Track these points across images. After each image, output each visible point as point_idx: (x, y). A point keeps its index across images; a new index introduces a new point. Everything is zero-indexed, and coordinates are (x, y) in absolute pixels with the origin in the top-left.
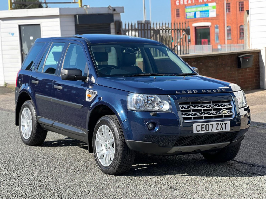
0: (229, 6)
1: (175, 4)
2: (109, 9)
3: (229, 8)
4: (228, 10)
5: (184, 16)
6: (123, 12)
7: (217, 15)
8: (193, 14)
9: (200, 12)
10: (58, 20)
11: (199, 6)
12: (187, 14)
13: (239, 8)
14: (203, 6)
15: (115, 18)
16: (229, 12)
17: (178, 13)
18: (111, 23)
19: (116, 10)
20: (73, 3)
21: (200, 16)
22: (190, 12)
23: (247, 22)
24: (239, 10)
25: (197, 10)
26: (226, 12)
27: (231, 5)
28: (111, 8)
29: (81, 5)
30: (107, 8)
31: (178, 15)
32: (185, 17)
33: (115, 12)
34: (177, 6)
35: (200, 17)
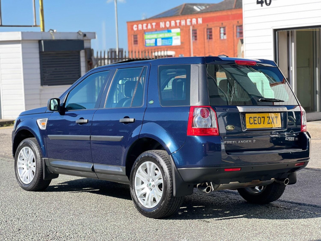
0: (196, 33)
1: (132, 29)
2: (78, 34)
3: (195, 35)
4: (194, 37)
5: (143, 43)
6: (95, 38)
7: (182, 43)
8: (153, 41)
9: (162, 39)
10: (20, 46)
11: (161, 32)
12: (147, 41)
13: (207, 35)
14: (166, 33)
15: (86, 45)
16: (196, 39)
17: (135, 40)
18: (81, 50)
19: (87, 35)
20: (34, 26)
21: (162, 43)
22: (150, 39)
23: (242, 52)
24: (207, 39)
25: (159, 37)
26: (193, 39)
27: (198, 32)
28: (81, 33)
29: (44, 29)
30: (76, 33)
31: (136, 42)
32: (143, 45)
33: (85, 38)
34: (134, 32)
35: (162, 45)
